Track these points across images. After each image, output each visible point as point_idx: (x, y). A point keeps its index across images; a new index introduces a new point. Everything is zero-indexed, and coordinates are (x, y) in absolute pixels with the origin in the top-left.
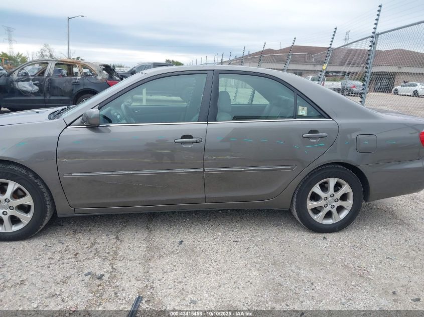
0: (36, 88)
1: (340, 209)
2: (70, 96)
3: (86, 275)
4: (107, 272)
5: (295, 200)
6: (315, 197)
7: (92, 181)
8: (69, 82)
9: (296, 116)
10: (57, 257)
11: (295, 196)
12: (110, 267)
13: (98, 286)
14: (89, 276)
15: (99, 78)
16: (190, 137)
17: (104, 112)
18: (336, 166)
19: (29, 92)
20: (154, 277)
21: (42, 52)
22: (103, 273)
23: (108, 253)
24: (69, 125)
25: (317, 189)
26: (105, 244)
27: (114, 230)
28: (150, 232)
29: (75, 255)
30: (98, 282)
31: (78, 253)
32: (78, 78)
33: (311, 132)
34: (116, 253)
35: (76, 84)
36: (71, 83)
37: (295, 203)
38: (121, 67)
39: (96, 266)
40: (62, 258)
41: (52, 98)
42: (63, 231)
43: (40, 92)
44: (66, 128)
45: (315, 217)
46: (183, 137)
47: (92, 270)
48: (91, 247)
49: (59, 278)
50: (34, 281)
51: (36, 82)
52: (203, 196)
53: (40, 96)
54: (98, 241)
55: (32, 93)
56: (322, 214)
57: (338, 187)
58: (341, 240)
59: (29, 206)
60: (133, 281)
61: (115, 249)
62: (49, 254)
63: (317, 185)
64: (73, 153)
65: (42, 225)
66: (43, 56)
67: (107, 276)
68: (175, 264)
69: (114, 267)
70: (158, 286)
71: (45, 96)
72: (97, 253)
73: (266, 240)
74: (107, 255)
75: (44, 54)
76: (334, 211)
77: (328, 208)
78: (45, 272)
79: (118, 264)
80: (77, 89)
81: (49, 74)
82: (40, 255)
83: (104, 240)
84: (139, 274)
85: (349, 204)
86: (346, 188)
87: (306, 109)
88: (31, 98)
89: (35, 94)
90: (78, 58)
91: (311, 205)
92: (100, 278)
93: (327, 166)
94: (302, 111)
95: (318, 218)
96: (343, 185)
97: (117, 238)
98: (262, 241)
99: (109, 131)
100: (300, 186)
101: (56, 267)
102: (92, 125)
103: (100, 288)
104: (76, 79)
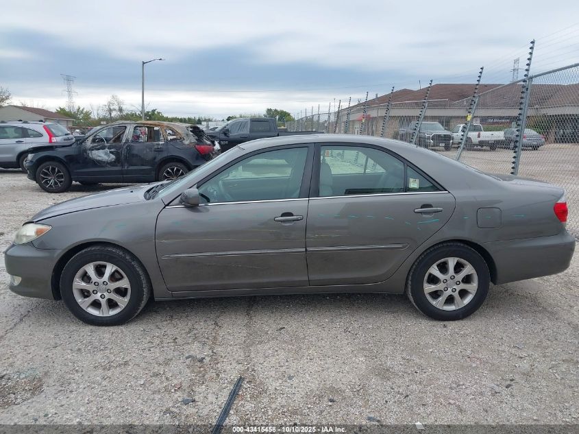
0: (113, 157)
1: (463, 293)
2: (151, 166)
3: (187, 358)
4: (207, 355)
5: (410, 282)
6: (433, 280)
7: (191, 263)
8: (150, 149)
9: (407, 189)
10: (157, 341)
11: (410, 278)
12: (211, 351)
13: (200, 368)
14: (190, 359)
15: (186, 142)
16: (290, 214)
17: (202, 190)
18: (455, 244)
19: (104, 162)
20: (256, 361)
21: (109, 106)
22: (204, 356)
23: (208, 338)
24: (168, 205)
25: (434, 270)
26: (203, 330)
27: (212, 316)
28: (251, 318)
29: (174, 340)
30: (198, 364)
31: (176, 338)
32: (161, 143)
33: (424, 206)
34: (215, 338)
35: (159, 150)
36: (153, 149)
37: (410, 287)
38: (209, 120)
39: (195, 349)
40: (162, 342)
41: (131, 168)
42: (159, 317)
43: (118, 161)
44: (164, 208)
45: (434, 303)
46: (284, 215)
47: (192, 353)
48: (189, 332)
49: (161, 359)
50: (137, 363)
51: (112, 150)
52: (306, 278)
53: (117, 166)
54: (196, 326)
55: (108, 163)
56: (442, 299)
57: (459, 267)
58: (464, 328)
59: (126, 289)
60: (234, 364)
61: (214, 335)
62: (148, 338)
63: (435, 266)
64: (172, 234)
65: (138, 309)
66: (110, 111)
67: (208, 359)
68: (277, 349)
69: (215, 351)
70: (260, 369)
71: (122, 166)
72: (196, 338)
73: (379, 328)
74: (206, 340)
75: (112, 108)
76: (456, 295)
77: (449, 292)
78: (146, 354)
79: (218, 349)
80: (160, 157)
81: (127, 140)
82: (139, 339)
83: (202, 325)
84: (240, 358)
85: (473, 287)
86: (469, 269)
87: (417, 181)
88: (108, 169)
89: (112, 164)
90: (154, 111)
91: (428, 288)
92: (201, 360)
93: (445, 245)
94: (414, 184)
95: (438, 304)
96: (466, 265)
97: (216, 324)
98: (373, 328)
99: (208, 210)
100: (414, 267)
101: (157, 350)
102: (191, 204)
103: (202, 369)
104: (159, 144)
